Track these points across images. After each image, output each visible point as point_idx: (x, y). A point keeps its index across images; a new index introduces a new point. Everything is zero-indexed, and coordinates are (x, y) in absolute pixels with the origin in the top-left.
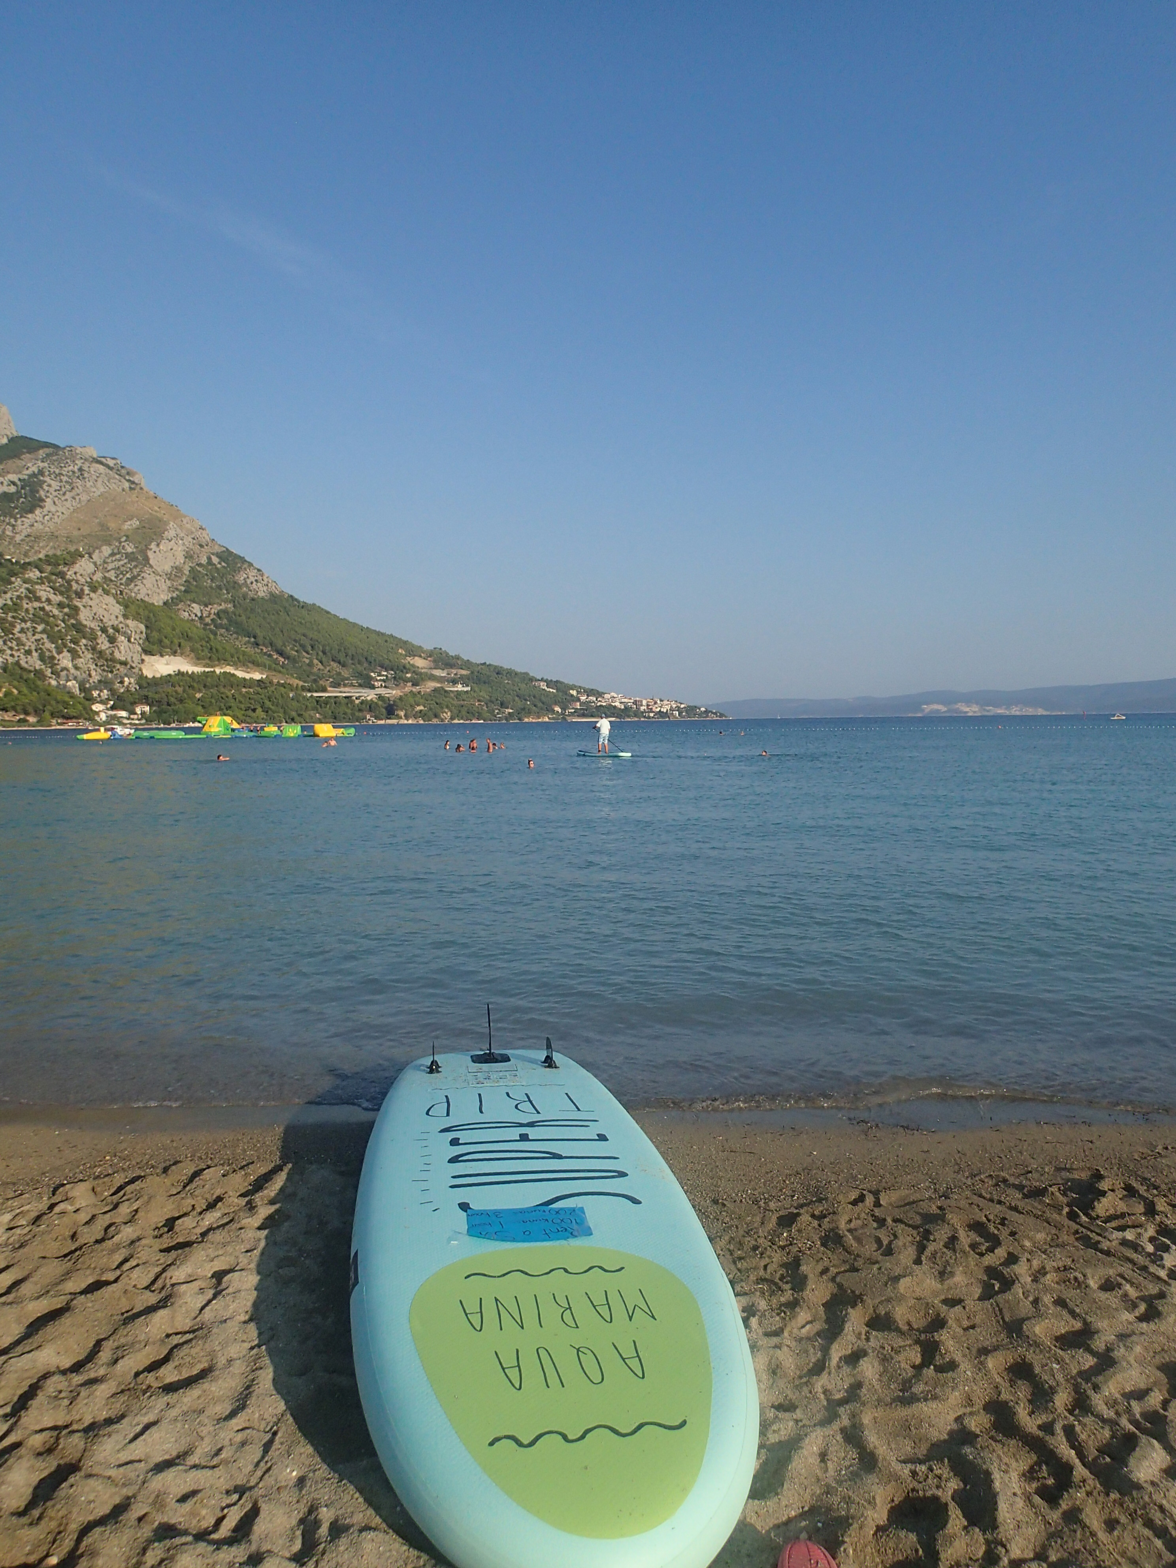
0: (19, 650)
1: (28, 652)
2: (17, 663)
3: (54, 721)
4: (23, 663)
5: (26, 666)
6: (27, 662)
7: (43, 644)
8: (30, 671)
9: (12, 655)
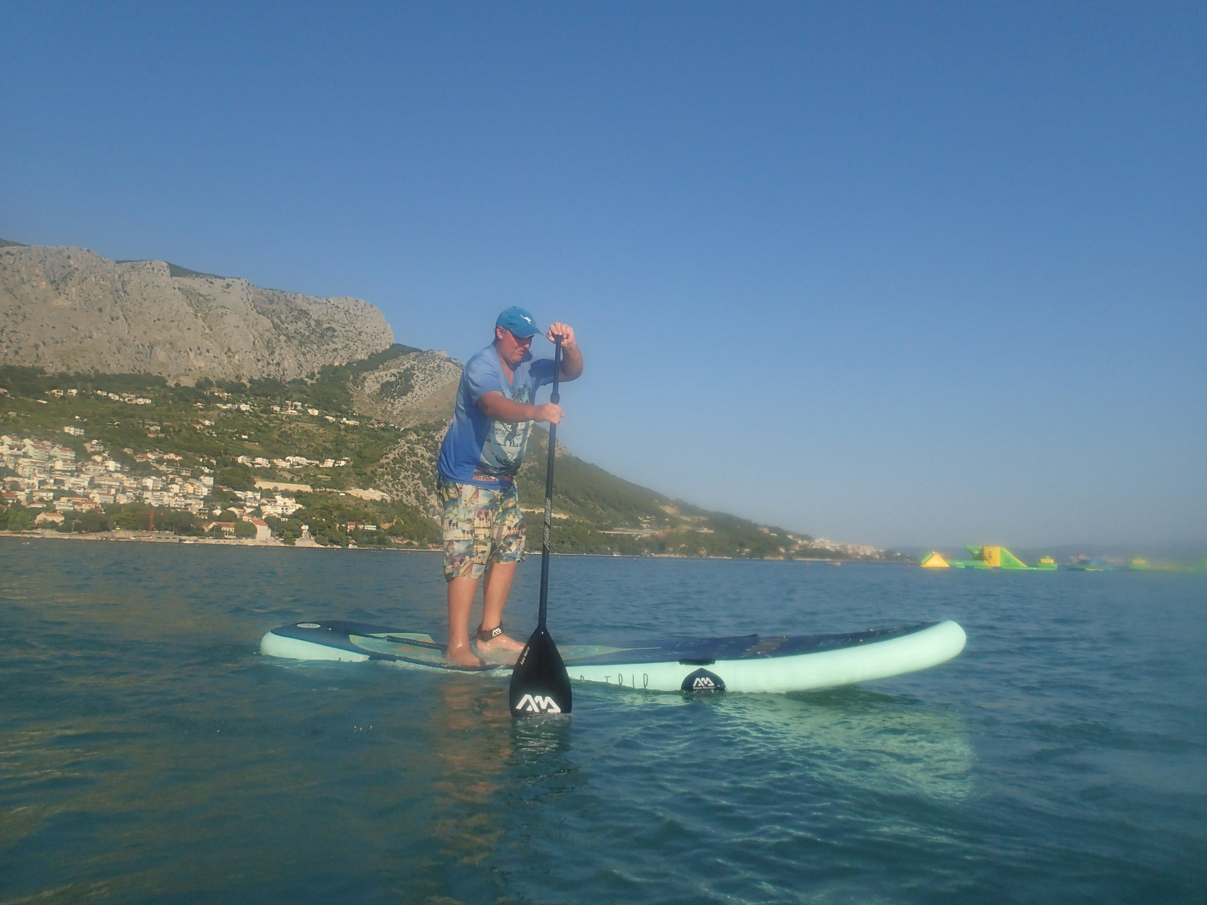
0: (402, 491)
1: (408, 493)
2: (401, 501)
3: (430, 546)
4: (404, 500)
5: (406, 503)
6: (407, 500)
7: (419, 487)
8: (409, 507)
9: (397, 495)
